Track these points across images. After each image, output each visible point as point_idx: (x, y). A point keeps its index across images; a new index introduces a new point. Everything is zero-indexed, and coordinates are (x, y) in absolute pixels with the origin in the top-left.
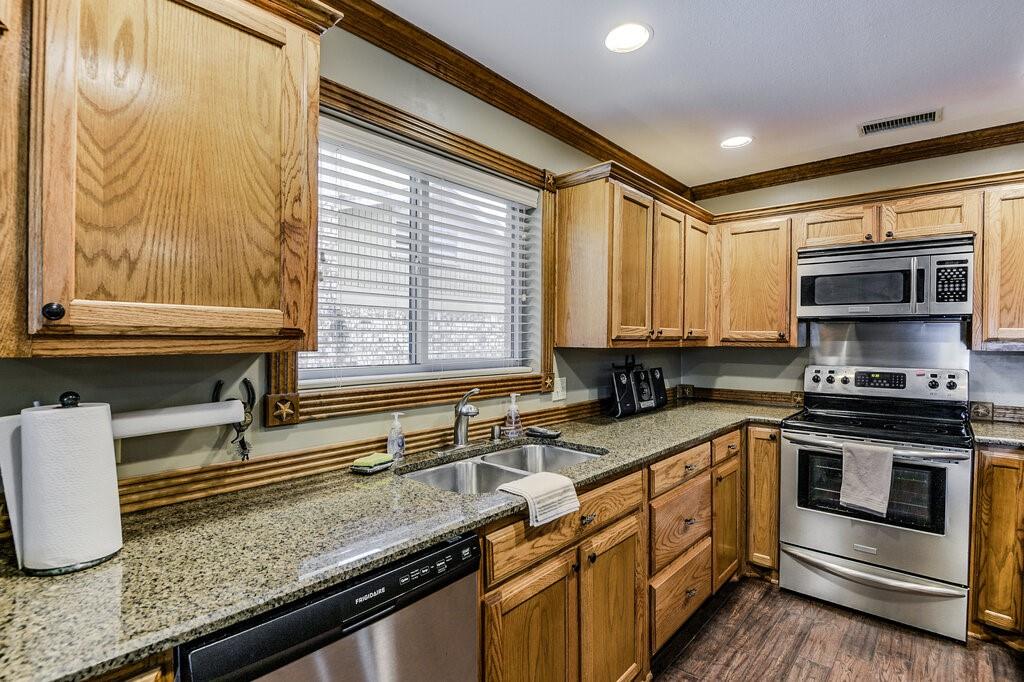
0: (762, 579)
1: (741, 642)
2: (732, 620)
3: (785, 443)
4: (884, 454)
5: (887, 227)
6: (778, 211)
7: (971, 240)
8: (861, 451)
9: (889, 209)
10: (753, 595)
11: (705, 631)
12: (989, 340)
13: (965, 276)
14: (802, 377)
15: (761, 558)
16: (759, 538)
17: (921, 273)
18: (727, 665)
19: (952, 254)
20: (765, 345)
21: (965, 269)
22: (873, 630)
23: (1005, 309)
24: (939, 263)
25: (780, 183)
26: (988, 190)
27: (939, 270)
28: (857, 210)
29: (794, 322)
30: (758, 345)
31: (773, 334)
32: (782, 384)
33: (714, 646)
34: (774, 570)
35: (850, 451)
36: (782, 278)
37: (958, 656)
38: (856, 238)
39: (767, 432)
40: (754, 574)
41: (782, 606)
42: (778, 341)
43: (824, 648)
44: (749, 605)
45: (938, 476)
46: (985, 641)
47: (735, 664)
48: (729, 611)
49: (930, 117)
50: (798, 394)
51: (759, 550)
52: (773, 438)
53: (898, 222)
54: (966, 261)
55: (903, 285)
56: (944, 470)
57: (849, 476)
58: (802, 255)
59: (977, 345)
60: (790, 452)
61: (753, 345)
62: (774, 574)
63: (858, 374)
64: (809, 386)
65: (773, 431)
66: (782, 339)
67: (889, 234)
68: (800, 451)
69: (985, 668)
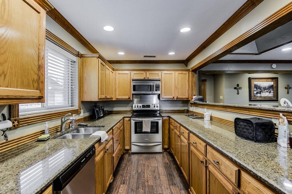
0: (127, 152)
1: (128, 165)
2: (125, 162)
3: (132, 120)
4: (150, 120)
5: (148, 76)
6: (128, 70)
7: (160, 80)
8: (146, 120)
9: (148, 73)
10: (127, 156)
11: (120, 165)
12: (163, 98)
13: (159, 87)
14: (132, 107)
15: (127, 147)
16: (127, 143)
17: (153, 86)
18: (127, 170)
19: (158, 82)
20: (126, 100)
21: (159, 85)
22: (149, 155)
23: (164, 93)
24: (156, 84)
25: (127, 63)
26: (162, 72)
27: (156, 85)
28: (143, 72)
29: (131, 94)
30: (124, 100)
31: (127, 97)
32: (128, 109)
33: (123, 167)
34: (130, 149)
35: (144, 121)
36: (129, 84)
37: (161, 155)
38: (142, 78)
39: (128, 119)
40: (126, 152)
41: (133, 156)
42: (128, 99)
43: (142, 161)
44: (127, 158)
45: (157, 123)
46: (164, 151)
47: (128, 169)
48: (123, 160)
49: (155, 57)
50: (131, 110)
51: (127, 146)
52: (129, 120)
53: (149, 75)
54: (159, 84)
55: (151, 88)
56: (158, 122)
57: (144, 125)
58: (133, 80)
59: (161, 99)
60: (133, 122)
61: (123, 100)
62: (130, 150)
63: (142, 105)
64: (134, 109)
65: (129, 119)
66: (129, 98)
67: (148, 78)
68: (135, 122)
69: (165, 155)
